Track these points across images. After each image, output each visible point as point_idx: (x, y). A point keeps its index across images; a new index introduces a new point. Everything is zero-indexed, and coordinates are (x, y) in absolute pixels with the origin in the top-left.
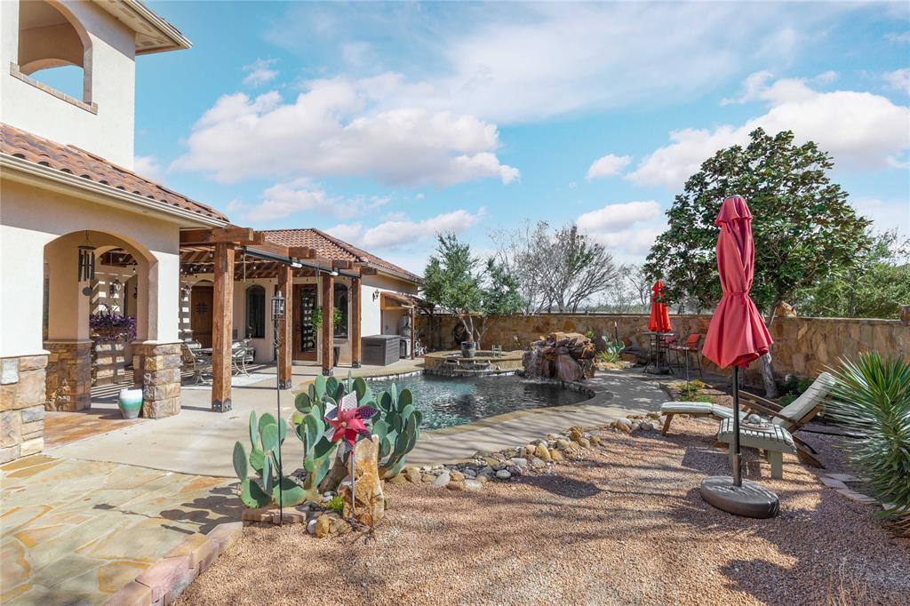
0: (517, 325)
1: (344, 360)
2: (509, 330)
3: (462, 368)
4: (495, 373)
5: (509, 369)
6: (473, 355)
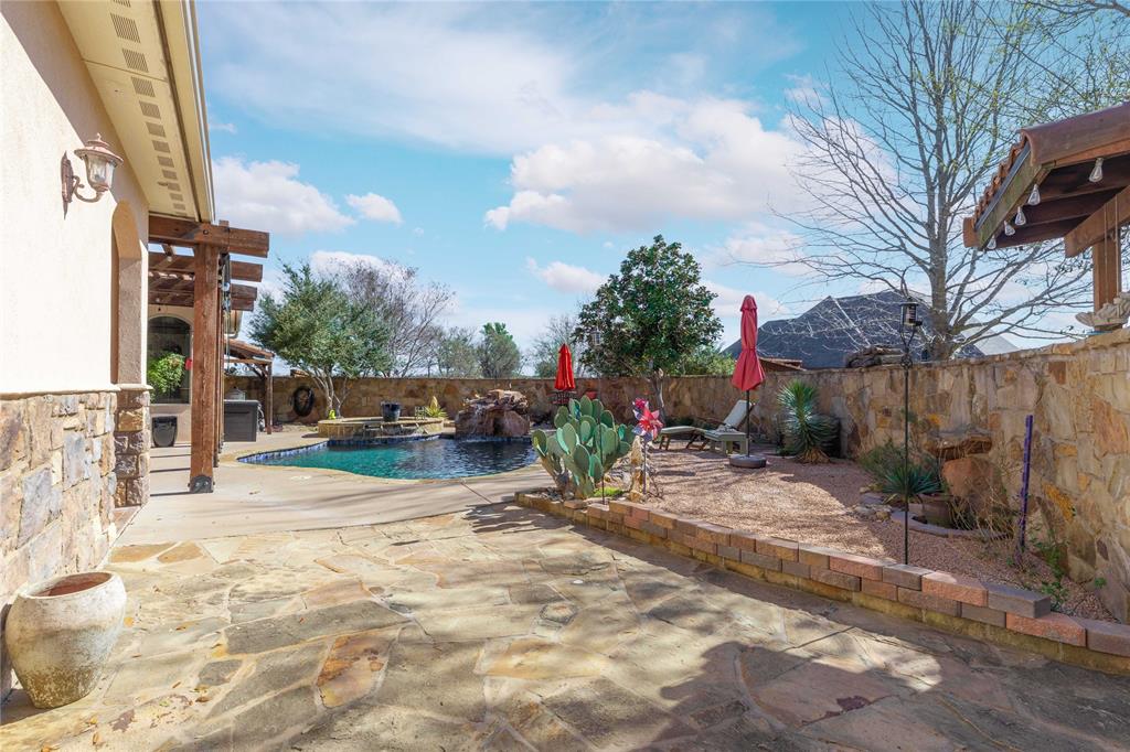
0: (385, 388)
1: (183, 439)
2: (375, 395)
3: (386, 434)
4: (423, 437)
5: (434, 433)
6: (398, 418)
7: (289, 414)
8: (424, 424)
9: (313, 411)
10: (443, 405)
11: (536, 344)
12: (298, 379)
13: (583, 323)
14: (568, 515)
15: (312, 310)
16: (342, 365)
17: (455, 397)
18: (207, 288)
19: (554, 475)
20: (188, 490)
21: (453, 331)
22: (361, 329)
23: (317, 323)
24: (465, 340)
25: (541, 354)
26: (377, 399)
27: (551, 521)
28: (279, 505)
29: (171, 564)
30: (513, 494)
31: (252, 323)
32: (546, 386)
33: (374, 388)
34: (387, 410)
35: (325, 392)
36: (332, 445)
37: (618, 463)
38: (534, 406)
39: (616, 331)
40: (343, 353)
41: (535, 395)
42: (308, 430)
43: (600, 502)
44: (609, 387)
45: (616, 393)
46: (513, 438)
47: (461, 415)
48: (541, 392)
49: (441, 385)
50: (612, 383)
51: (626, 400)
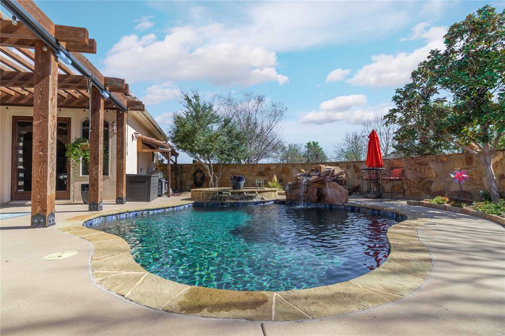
3: (233, 199)
4: (261, 202)
5: (270, 199)
6: (242, 187)
7: (191, 186)
8: (263, 192)
9: (204, 184)
10: (281, 181)
11: (336, 149)
12: (196, 165)
24: (297, 151)
34: (234, 181)
35: (209, 173)
38: (349, 179)
44: (413, 164)
45: (421, 169)
46: (334, 205)
47: (290, 185)
48: (350, 171)
49: (279, 168)
50: (417, 161)
51: (433, 175)
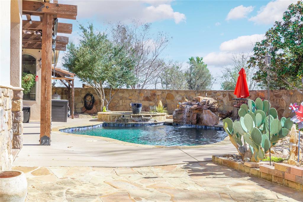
0: (132, 95)
1: (33, 119)
2: (127, 99)
3: (133, 121)
4: (154, 124)
5: (161, 122)
6: (140, 112)
7: (82, 109)
8: (155, 116)
9: (94, 108)
10: (165, 106)
12: (86, 89)
13: (256, 54)
14: (247, 170)
15: (94, 50)
16: (109, 81)
17: (172, 101)
18: (48, 37)
19: (237, 147)
20: (39, 143)
21: (170, 62)
22: (120, 60)
23: (97, 57)
24: (178, 67)
25: (226, 76)
26: (128, 101)
27: (235, 173)
28: (82, 153)
29: (37, 176)
30: (211, 157)
31: (64, 58)
32: (230, 95)
33: (126, 95)
34: (135, 107)
35: (100, 96)
36: (105, 126)
37: (279, 143)
38: (221, 108)
39: (278, 58)
40: (110, 74)
41: (222, 101)
42: (91, 118)
43: (268, 164)
44: (272, 96)
45: (277, 100)
46: (208, 126)
47: (176, 111)
48: (226, 99)
49: (164, 93)
50: (275, 94)
51: (284, 105)
